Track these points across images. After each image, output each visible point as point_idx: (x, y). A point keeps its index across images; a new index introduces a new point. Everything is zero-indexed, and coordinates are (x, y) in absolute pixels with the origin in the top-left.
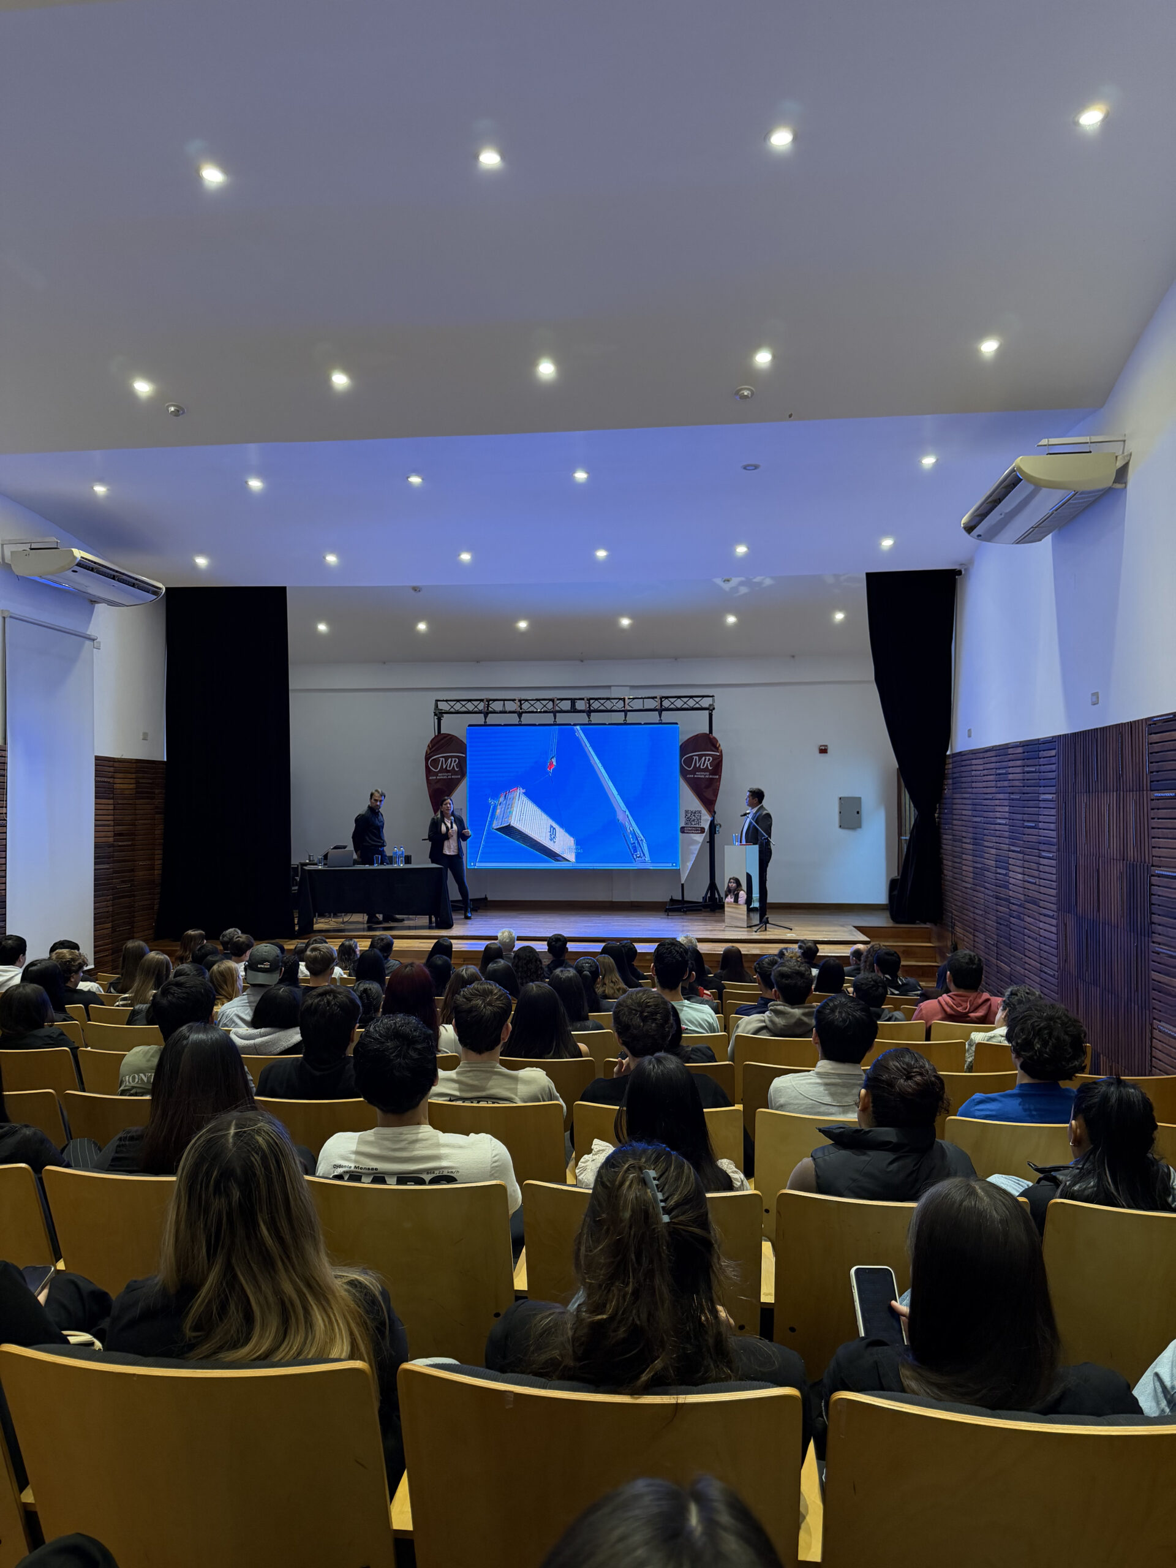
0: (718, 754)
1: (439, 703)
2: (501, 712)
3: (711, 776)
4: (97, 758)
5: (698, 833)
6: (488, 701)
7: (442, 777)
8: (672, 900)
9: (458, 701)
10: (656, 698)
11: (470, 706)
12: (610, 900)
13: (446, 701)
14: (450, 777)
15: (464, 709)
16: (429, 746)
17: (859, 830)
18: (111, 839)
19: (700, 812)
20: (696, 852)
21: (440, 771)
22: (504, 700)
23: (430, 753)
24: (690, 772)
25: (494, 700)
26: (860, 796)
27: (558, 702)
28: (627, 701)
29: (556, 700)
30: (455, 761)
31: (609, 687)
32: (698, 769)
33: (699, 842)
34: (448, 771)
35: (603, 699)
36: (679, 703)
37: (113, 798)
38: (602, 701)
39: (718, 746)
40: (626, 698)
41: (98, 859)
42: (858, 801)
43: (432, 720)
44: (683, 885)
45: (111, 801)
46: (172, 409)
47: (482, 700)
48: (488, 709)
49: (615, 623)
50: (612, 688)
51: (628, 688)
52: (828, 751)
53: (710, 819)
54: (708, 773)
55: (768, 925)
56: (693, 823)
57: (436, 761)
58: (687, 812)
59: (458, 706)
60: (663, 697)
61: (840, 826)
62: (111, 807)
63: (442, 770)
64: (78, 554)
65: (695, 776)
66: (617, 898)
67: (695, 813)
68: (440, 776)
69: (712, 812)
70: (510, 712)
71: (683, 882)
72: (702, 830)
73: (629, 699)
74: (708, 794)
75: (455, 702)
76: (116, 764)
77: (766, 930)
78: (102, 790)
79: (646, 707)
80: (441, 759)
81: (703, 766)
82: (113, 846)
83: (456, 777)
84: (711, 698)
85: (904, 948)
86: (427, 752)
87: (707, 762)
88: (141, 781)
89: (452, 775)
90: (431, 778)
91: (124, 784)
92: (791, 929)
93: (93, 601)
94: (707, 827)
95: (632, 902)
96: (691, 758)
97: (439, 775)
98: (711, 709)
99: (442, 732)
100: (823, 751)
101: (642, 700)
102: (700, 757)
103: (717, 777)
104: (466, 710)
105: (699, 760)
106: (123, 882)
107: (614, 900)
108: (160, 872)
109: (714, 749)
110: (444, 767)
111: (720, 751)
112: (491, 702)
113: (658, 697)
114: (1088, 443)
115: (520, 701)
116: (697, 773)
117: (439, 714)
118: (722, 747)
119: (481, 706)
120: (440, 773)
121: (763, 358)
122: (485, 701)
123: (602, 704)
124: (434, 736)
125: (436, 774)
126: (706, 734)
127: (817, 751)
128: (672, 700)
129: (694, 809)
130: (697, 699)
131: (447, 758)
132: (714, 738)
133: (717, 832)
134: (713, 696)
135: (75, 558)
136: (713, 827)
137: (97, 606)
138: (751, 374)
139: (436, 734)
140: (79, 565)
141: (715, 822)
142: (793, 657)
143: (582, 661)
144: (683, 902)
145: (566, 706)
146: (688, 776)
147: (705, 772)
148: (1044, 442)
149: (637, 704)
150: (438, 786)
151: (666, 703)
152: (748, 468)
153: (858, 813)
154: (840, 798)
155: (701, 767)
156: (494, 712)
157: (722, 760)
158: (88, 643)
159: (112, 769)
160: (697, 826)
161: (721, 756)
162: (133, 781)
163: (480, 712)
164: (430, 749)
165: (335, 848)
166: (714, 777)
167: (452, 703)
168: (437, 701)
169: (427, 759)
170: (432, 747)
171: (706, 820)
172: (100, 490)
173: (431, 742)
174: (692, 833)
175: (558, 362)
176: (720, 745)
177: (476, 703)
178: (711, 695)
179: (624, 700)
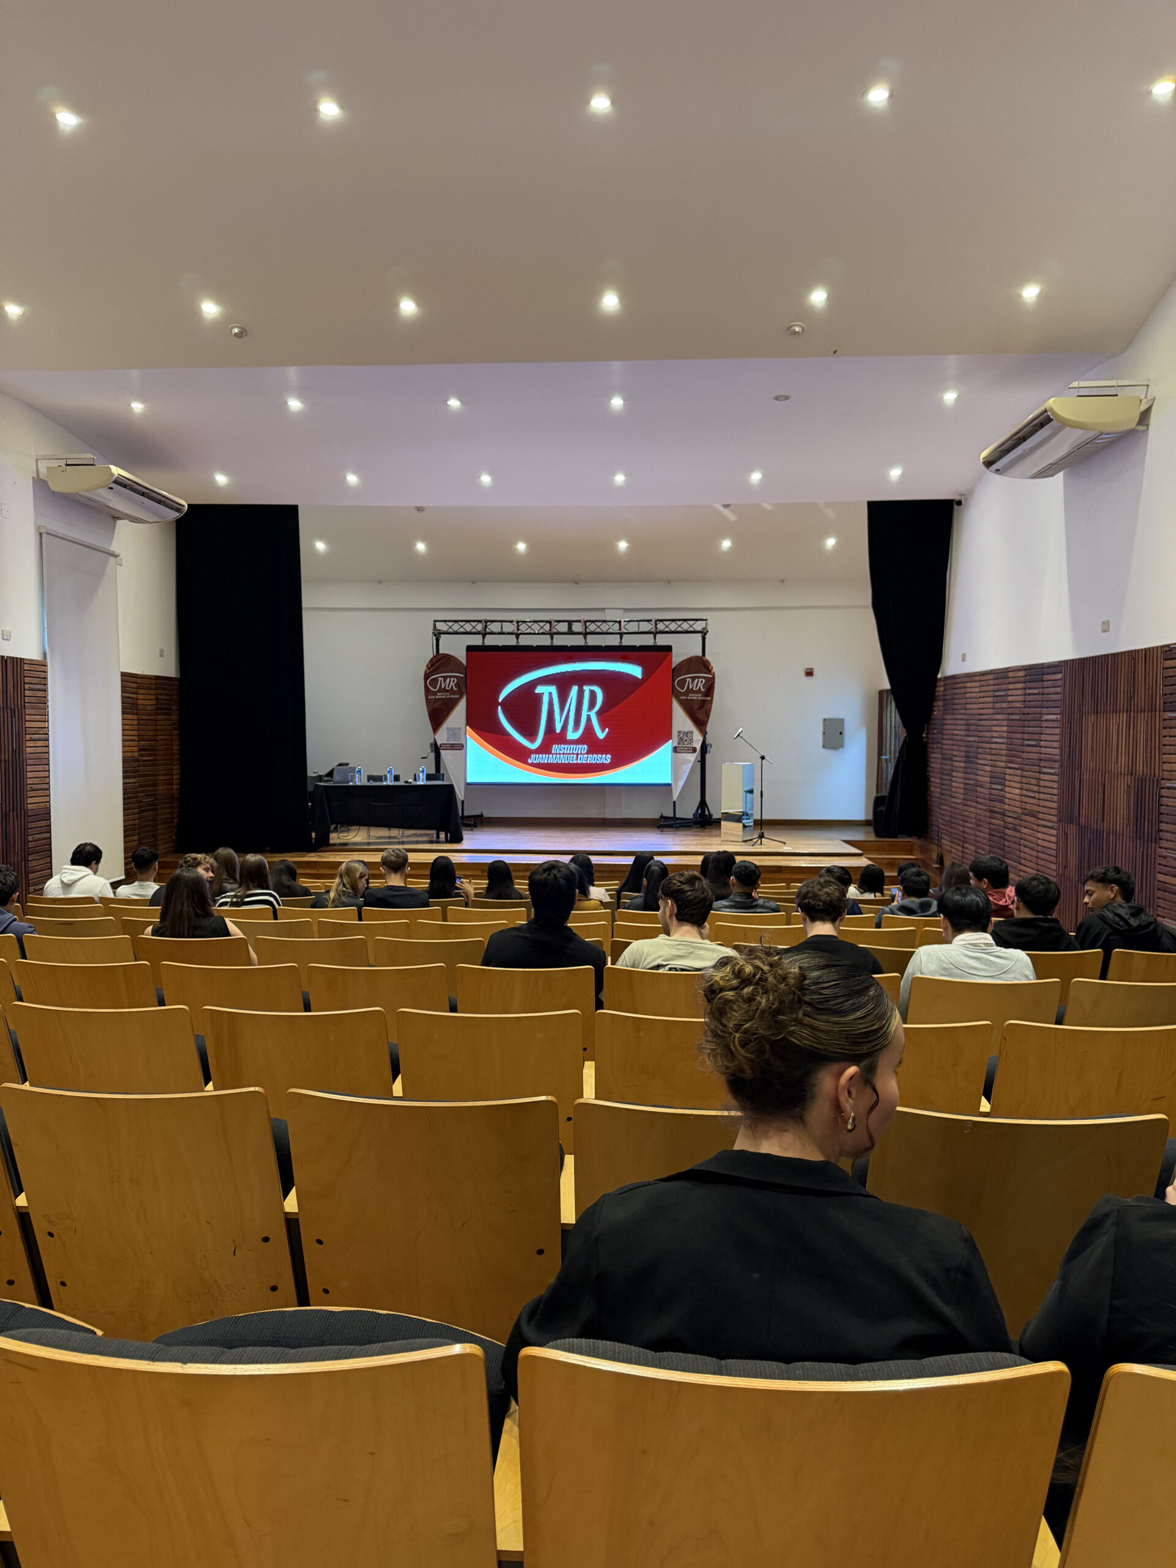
0: (711, 676)
1: (437, 623)
2: (499, 633)
3: (703, 698)
4: (123, 674)
5: (690, 753)
6: (486, 622)
7: (441, 697)
8: (662, 817)
9: (456, 621)
10: (651, 620)
11: (468, 627)
12: (602, 816)
13: (445, 621)
14: (448, 697)
15: (462, 630)
16: (427, 666)
17: (841, 750)
18: (136, 754)
19: (692, 732)
20: (688, 771)
21: (439, 691)
22: (502, 621)
23: (428, 673)
24: (683, 694)
25: (492, 621)
26: (841, 717)
27: (556, 623)
28: (623, 624)
29: (553, 622)
30: (454, 681)
31: (603, 609)
32: (691, 691)
33: (691, 762)
34: (447, 691)
35: (599, 621)
36: (673, 626)
37: (137, 714)
38: (599, 624)
39: (710, 668)
40: (622, 620)
41: (126, 773)
42: (840, 722)
43: (430, 640)
44: (674, 802)
45: (135, 717)
46: (236, 330)
47: (480, 621)
48: (485, 630)
49: (613, 546)
50: (606, 610)
51: (622, 611)
52: (815, 674)
53: (701, 739)
54: (701, 695)
55: (763, 839)
56: (685, 743)
57: (435, 680)
58: (679, 732)
59: (456, 627)
60: (658, 620)
61: (824, 747)
62: (135, 722)
63: (441, 690)
64: (116, 471)
65: (688, 698)
66: (609, 814)
67: (687, 733)
68: (439, 696)
69: (704, 733)
70: (508, 633)
71: (675, 799)
72: (694, 750)
73: (625, 621)
74: (700, 715)
75: (453, 623)
76: (139, 680)
77: (761, 843)
78: (129, 707)
79: (641, 630)
80: (440, 679)
81: (696, 687)
82: (137, 760)
83: (455, 696)
84: (704, 622)
85: (886, 861)
86: (426, 672)
87: (700, 684)
88: (160, 697)
89: (450, 695)
90: (430, 697)
91: (146, 701)
92: (785, 843)
93: (116, 517)
94: (698, 747)
95: (624, 819)
96: (684, 680)
97: (438, 694)
98: (704, 633)
99: (441, 652)
100: (809, 673)
101: (637, 623)
102: (693, 679)
103: (709, 698)
104: (464, 631)
105: (693, 681)
106: (147, 796)
107: (606, 817)
108: (178, 787)
109: (706, 671)
110: (443, 687)
111: (712, 673)
112: (488, 623)
113: (653, 620)
114: (1115, 386)
115: (518, 622)
116: (690, 695)
117: (438, 634)
118: (715, 670)
119: (479, 627)
120: (440, 692)
121: (818, 297)
122: (483, 622)
123: (599, 627)
124: (432, 656)
125: (435, 693)
126: (699, 657)
127: (803, 674)
128: (667, 623)
129: (686, 730)
130: (691, 623)
131: (445, 678)
132: (707, 661)
133: (708, 752)
134: (706, 620)
135: (113, 475)
136: (704, 748)
137: (119, 523)
138: (806, 313)
139: (435, 654)
140: (116, 482)
141: (707, 742)
142: (782, 581)
143: (576, 583)
144: (674, 818)
145: (563, 627)
146: (681, 698)
147: (698, 694)
148: (1075, 384)
149: (633, 627)
150: (437, 705)
151: (661, 626)
152: (779, 399)
153: (841, 733)
154: (824, 720)
155: (694, 689)
156: (492, 633)
157: (714, 682)
158: (112, 559)
159: (135, 685)
160: (689, 746)
161: (713, 678)
162: (153, 697)
163: (478, 633)
164: (429, 669)
165: (339, 765)
166: (706, 698)
167: (450, 624)
168: (435, 621)
169: (426, 677)
170: (431, 667)
171: (697, 740)
172: (137, 407)
173: (430, 661)
174: (685, 752)
175: (624, 298)
176: (712, 668)
177: (474, 624)
178: (705, 618)
179: (620, 622)
